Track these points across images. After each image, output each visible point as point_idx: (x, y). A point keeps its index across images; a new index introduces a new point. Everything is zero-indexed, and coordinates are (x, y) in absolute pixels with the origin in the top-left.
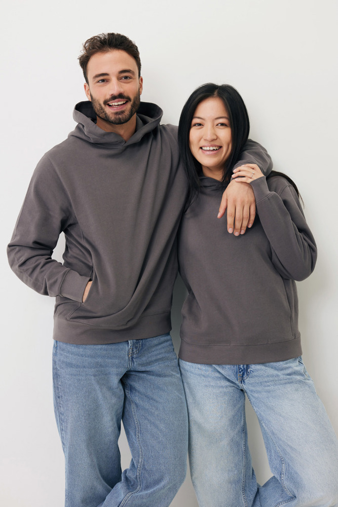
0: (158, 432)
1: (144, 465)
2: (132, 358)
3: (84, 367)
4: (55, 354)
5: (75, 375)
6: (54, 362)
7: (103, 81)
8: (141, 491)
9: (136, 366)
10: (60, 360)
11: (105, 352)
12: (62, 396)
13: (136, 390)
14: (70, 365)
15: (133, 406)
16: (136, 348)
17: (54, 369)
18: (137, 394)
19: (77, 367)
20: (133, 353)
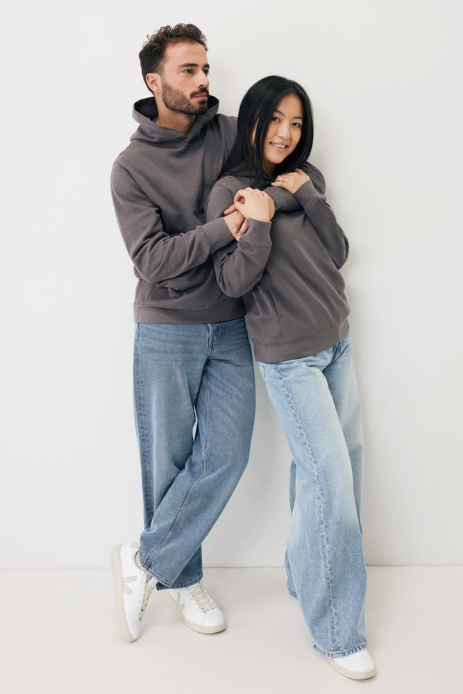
0: (229, 420)
1: (211, 450)
2: (212, 345)
3: (166, 352)
4: (137, 340)
5: (157, 361)
6: (136, 348)
7: (189, 71)
8: (208, 475)
9: (216, 353)
10: (141, 346)
11: (186, 339)
12: (142, 382)
13: (212, 376)
14: (151, 350)
15: (207, 392)
16: (216, 335)
17: (136, 355)
18: (213, 380)
19: (159, 352)
20: (213, 341)
